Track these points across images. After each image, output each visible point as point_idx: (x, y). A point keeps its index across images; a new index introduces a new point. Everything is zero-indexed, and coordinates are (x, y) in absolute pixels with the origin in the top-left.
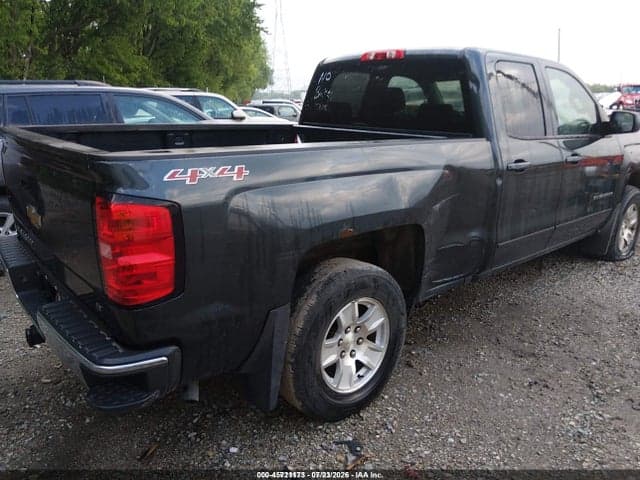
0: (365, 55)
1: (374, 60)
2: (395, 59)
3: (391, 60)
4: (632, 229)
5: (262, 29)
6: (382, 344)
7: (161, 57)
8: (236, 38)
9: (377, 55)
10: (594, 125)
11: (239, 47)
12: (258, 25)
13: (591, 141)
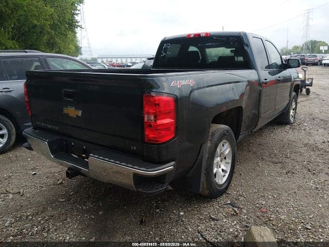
0: (189, 35)
1: (193, 38)
2: (204, 37)
3: (203, 37)
4: (293, 110)
5: (79, 26)
6: (229, 160)
7: (22, 41)
8: (64, 31)
9: (195, 35)
10: (280, 65)
11: (66, 35)
12: (76, 24)
13: (280, 72)
